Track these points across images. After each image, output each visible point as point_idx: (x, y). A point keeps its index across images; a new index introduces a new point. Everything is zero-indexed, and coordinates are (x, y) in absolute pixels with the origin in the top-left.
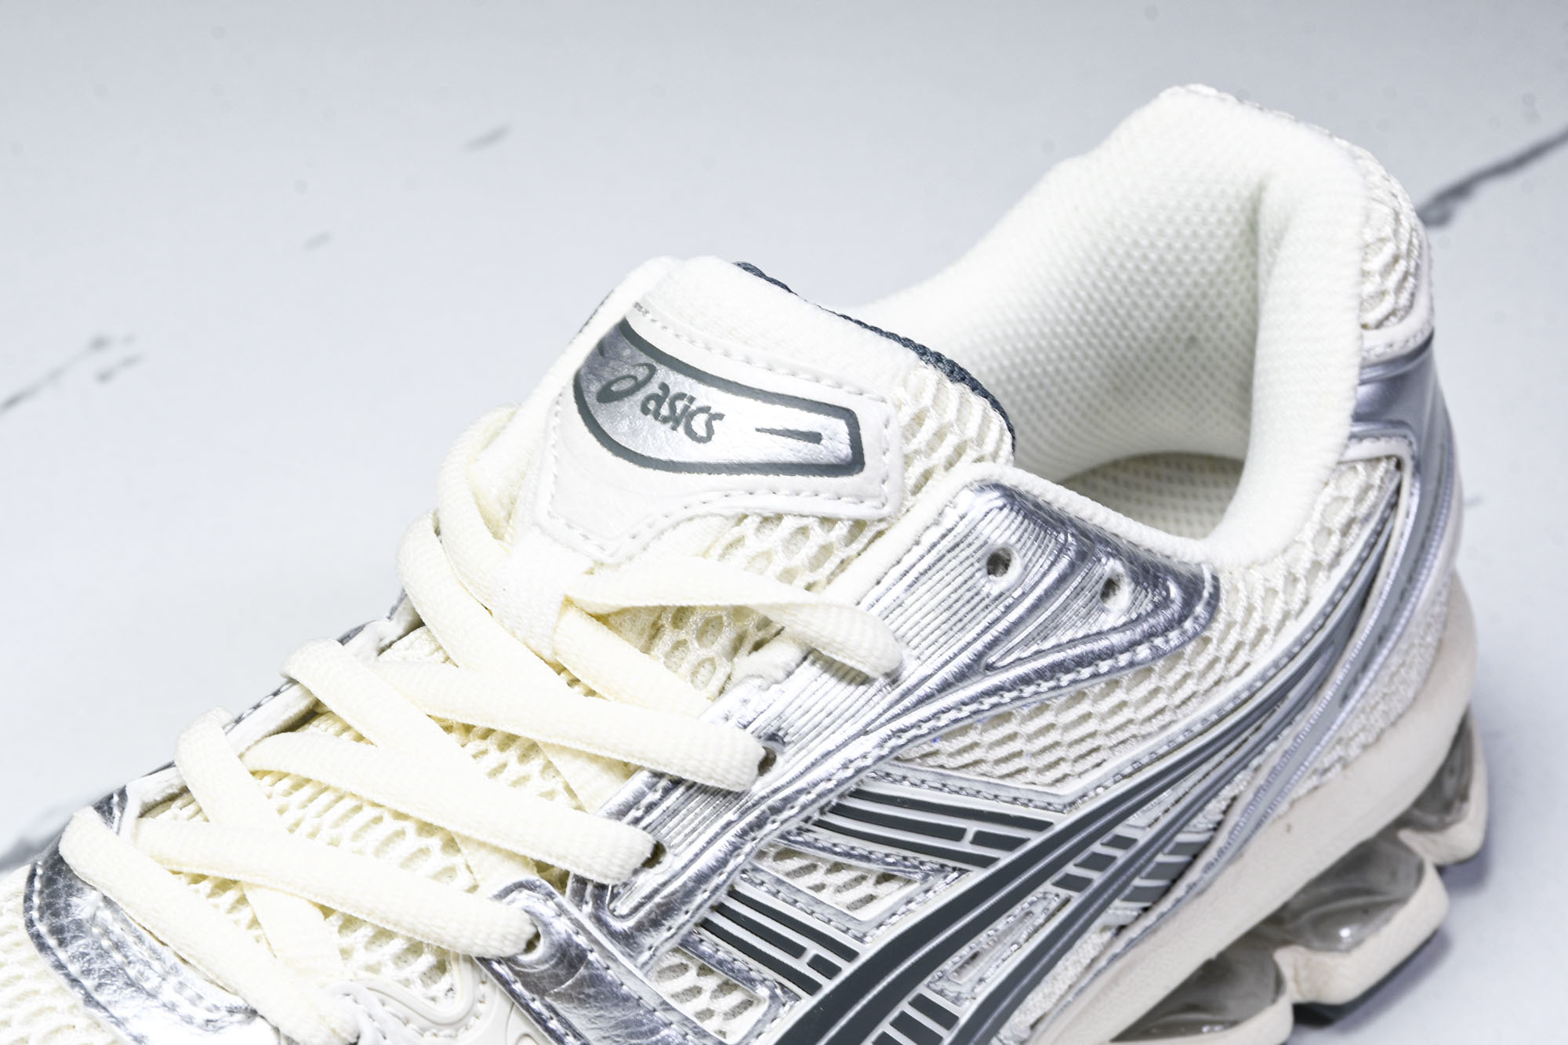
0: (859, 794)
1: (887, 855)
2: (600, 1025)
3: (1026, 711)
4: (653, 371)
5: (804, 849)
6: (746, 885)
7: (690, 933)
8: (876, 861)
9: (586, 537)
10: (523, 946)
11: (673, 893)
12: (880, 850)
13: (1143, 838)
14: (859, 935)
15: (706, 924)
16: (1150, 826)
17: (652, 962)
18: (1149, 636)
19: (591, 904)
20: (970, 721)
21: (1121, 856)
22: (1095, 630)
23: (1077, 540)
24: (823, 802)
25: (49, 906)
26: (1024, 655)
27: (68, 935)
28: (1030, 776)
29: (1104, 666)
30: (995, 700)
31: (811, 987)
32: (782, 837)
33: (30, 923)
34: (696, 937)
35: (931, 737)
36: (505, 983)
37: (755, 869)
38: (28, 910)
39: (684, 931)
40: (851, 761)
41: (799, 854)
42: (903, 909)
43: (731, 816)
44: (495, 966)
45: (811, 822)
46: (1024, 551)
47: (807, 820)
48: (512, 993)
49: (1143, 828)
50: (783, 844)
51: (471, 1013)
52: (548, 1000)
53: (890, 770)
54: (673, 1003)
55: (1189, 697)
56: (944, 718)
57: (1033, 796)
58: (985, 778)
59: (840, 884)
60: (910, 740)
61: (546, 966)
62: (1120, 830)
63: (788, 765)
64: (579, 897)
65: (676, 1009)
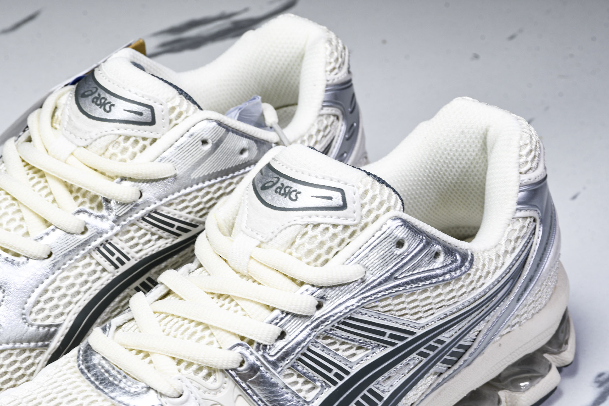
0: (351, 318)
1: (360, 340)
2: (264, 392)
3: (407, 294)
4: (279, 179)
5: (332, 336)
6: (313, 347)
7: (295, 363)
8: (356, 342)
9: (257, 234)
10: (239, 364)
11: (289, 348)
12: (358, 338)
13: (448, 341)
14: (351, 366)
15: (300, 360)
16: (450, 337)
17: (282, 372)
18: (450, 272)
19: (262, 351)
20: (389, 296)
21: (440, 347)
22: (431, 268)
23: (426, 238)
24: (338, 320)
25: (85, 360)
26: (407, 275)
27: (91, 369)
28: (408, 316)
29: (434, 280)
30: (397, 289)
31: (335, 383)
32: (325, 331)
33: (79, 366)
34: (297, 364)
35: (375, 300)
36: (233, 377)
37: (316, 342)
38: (78, 361)
39: (293, 361)
40: (348, 307)
41: (330, 338)
42: (365, 358)
43: (308, 323)
44: (230, 371)
45: (335, 327)
46: (408, 240)
47: (333, 326)
48: (235, 380)
49: (448, 338)
50: (325, 334)
51: (221, 387)
52: (247, 383)
53: (361, 311)
54: (289, 386)
55: (463, 294)
56: (380, 295)
57: (409, 323)
58: (393, 316)
59: (344, 349)
60: (368, 301)
61: (247, 371)
62: (440, 337)
63: (327, 307)
64: (258, 349)
65: (289, 388)
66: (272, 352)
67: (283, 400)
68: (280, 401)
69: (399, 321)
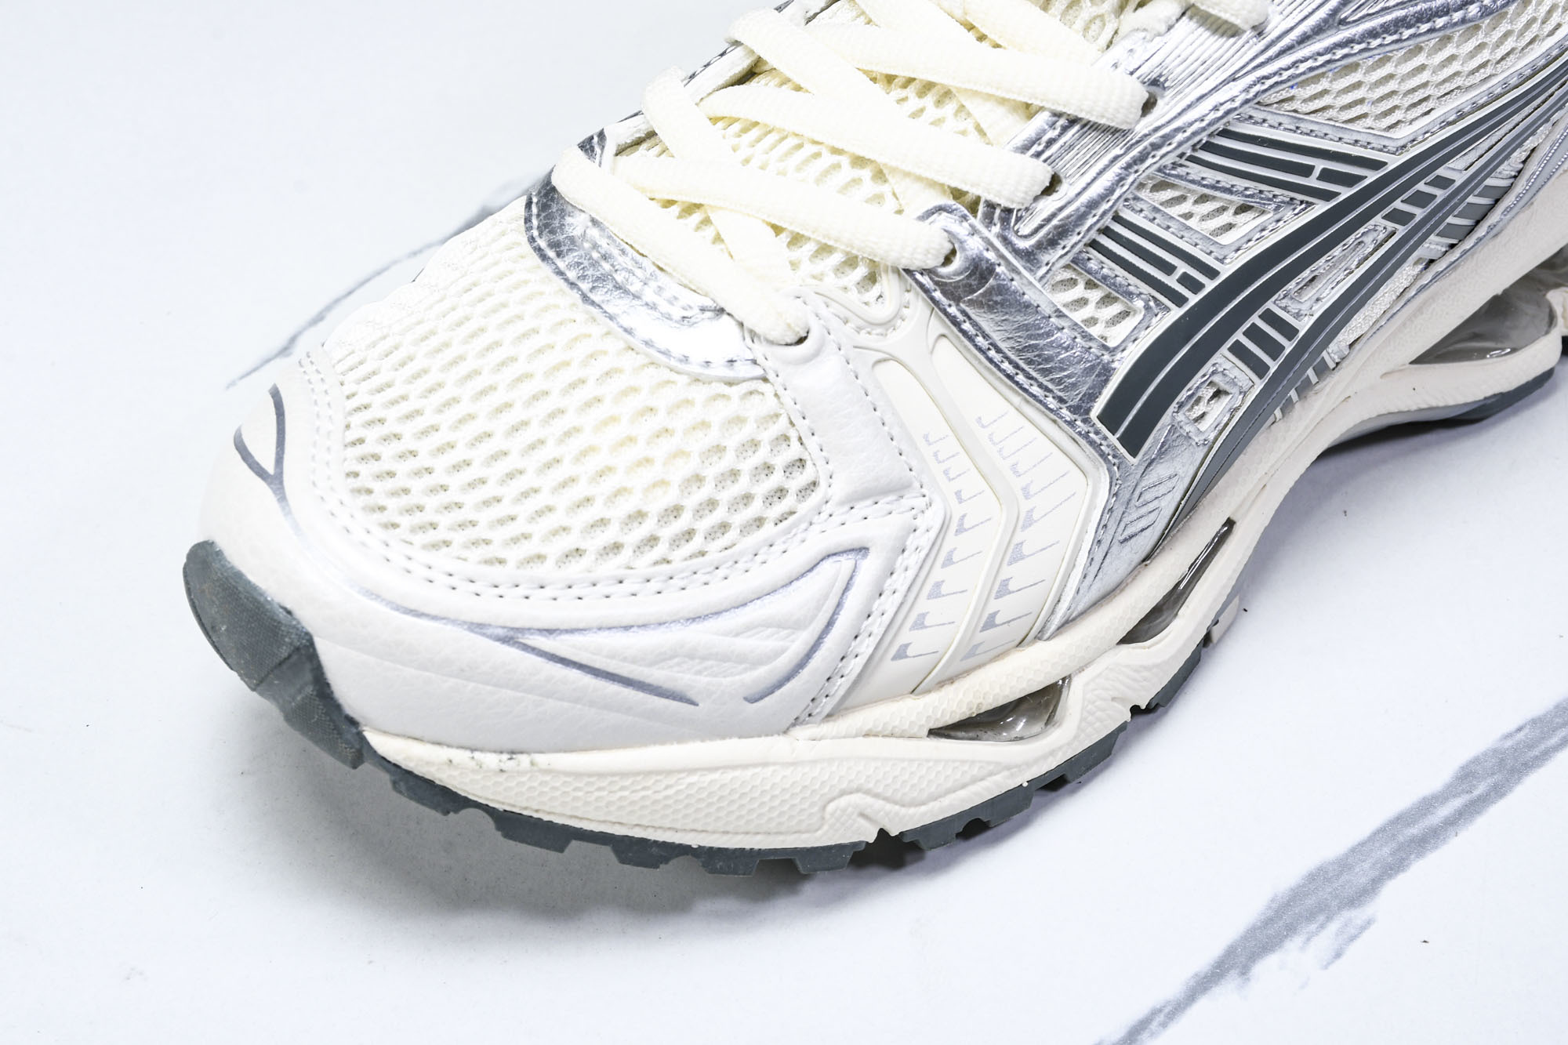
0: (1226, 133)
1: (1246, 189)
2: (1005, 328)
3: (1370, 62)
5: (1177, 181)
6: (1129, 211)
7: (1080, 252)
8: (1237, 193)
10: (942, 260)
11: (1068, 217)
12: (1241, 183)
13: (1460, 179)
14: (1221, 257)
15: (1094, 244)
16: (1466, 169)
17: (1048, 276)
19: (999, 225)
20: (1323, 70)
21: (1440, 194)
24: (1196, 139)
25: (547, 226)
26: (1371, 11)
27: (564, 248)
28: (1369, 122)
29: (1440, 22)
30: (1346, 51)
31: (1180, 300)
32: (1159, 170)
33: (532, 240)
34: (1085, 256)
35: (1290, 84)
36: (926, 291)
37: (1136, 198)
38: (529, 229)
39: (1076, 249)
40: (1222, 104)
41: (1172, 186)
42: (1258, 236)
43: (1117, 151)
44: (918, 276)
45: (1185, 158)
47: (1181, 156)
48: (932, 299)
49: (1460, 171)
50: (1160, 177)
51: (898, 316)
52: (962, 305)
53: (1253, 113)
54: (1065, 311)
55: (1508, 54)
56: (1303, 67)
57: (1371, 139)
58: (1332, 123)
59: (1206, 213)
60: (1272, 87)
61: (962, 277)
62: (1441, 171)
63: (1167, 107)
64: (989, 219)
65: (1067, 317)
66: (1025, 228)
67: (1050, 345)
68: (1042, 349)
69: (1347, 137)
